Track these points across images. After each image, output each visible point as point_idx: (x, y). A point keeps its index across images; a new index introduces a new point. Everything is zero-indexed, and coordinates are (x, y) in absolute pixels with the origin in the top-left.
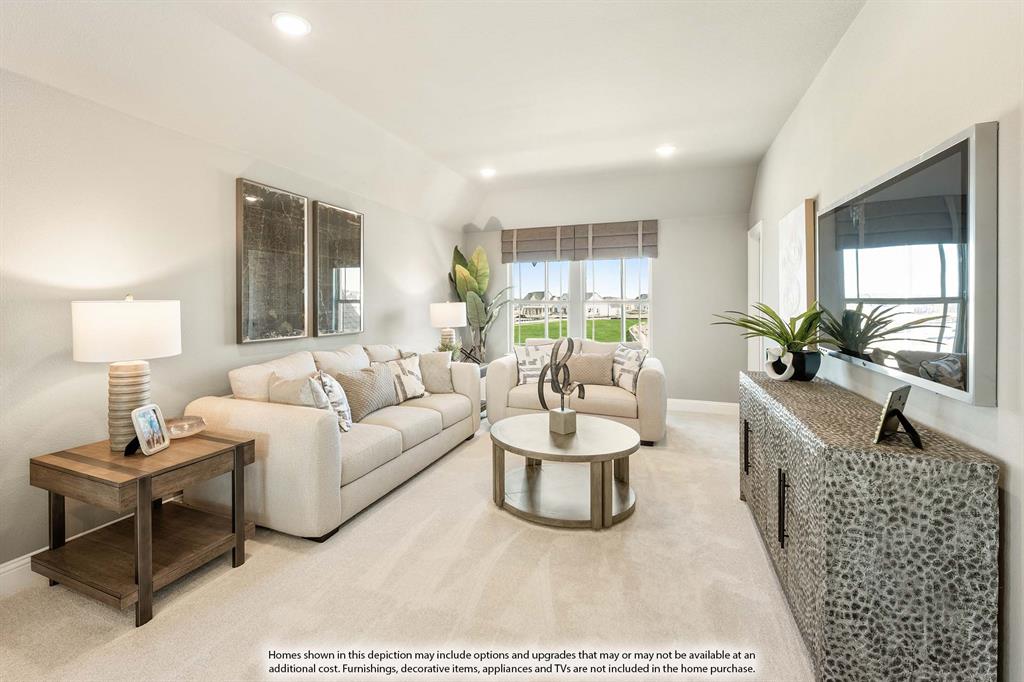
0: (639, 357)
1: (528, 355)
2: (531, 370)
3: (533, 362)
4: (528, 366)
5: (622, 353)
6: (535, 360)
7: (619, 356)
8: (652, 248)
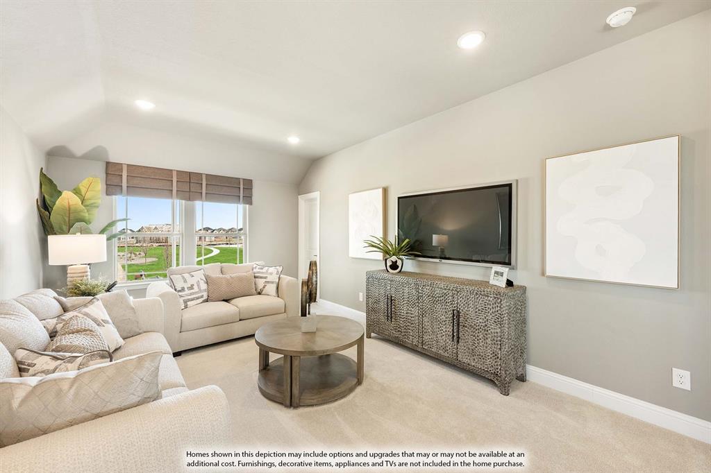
0: (278, 272)
1: (185, 281)
2: (191, 294)
3: (191, 287)
4: (187, 292)
5: (261, 271)
6: (192, 285)
7: (258, 273)
8: (248, 199)
